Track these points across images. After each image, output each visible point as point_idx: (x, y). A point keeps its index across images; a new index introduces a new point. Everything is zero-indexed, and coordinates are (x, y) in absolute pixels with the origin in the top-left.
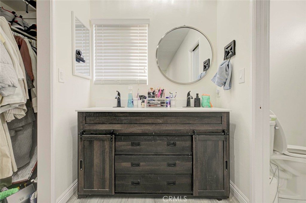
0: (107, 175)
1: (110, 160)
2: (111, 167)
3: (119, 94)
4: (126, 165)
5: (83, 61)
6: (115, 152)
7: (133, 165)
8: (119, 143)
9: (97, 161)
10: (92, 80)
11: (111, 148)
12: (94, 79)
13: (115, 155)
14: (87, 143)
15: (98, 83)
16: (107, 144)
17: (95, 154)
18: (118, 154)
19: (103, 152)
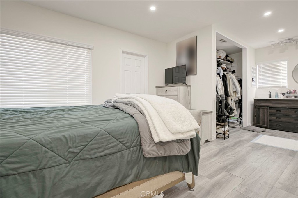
0: (266, 121)
1: (267, 115)
2: (267, 118)
3: (270, 93)
4: (274, 118)
5: (254, 81)
6: (269, 113)
7: (277, 118)
8: (270, 110)
9: (261, 115)
10: (256, 87)
11: (267, 111)
12: (258, 87)
13: (269, 114)
14: (257, 109)
15: (259, 88)
16: (266, 110)
17: (261, 113)
18: (271, 114)
19: (264, 113)
